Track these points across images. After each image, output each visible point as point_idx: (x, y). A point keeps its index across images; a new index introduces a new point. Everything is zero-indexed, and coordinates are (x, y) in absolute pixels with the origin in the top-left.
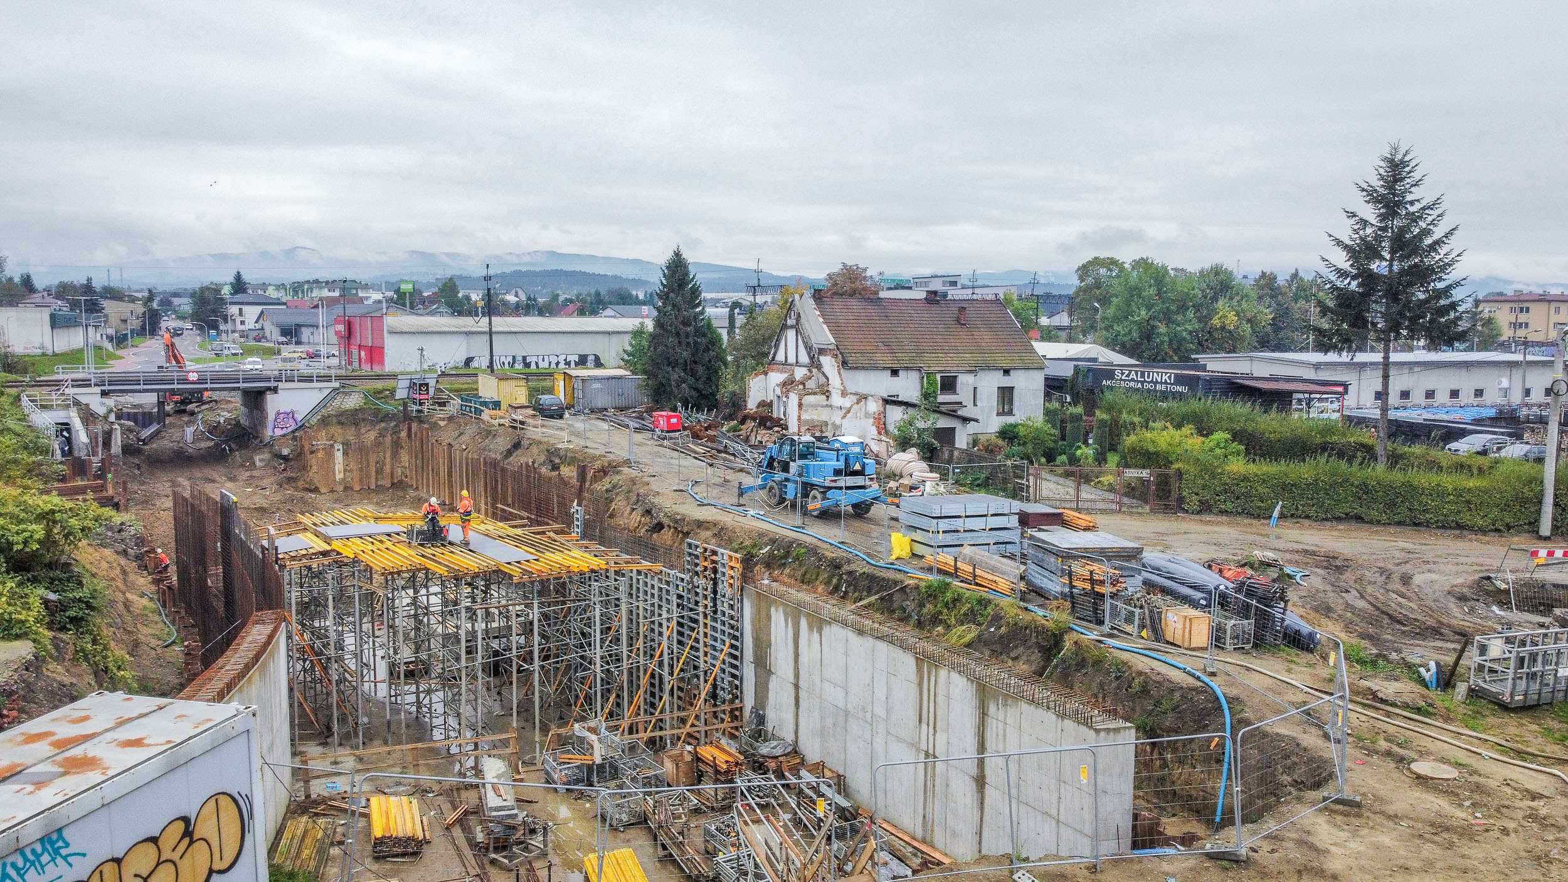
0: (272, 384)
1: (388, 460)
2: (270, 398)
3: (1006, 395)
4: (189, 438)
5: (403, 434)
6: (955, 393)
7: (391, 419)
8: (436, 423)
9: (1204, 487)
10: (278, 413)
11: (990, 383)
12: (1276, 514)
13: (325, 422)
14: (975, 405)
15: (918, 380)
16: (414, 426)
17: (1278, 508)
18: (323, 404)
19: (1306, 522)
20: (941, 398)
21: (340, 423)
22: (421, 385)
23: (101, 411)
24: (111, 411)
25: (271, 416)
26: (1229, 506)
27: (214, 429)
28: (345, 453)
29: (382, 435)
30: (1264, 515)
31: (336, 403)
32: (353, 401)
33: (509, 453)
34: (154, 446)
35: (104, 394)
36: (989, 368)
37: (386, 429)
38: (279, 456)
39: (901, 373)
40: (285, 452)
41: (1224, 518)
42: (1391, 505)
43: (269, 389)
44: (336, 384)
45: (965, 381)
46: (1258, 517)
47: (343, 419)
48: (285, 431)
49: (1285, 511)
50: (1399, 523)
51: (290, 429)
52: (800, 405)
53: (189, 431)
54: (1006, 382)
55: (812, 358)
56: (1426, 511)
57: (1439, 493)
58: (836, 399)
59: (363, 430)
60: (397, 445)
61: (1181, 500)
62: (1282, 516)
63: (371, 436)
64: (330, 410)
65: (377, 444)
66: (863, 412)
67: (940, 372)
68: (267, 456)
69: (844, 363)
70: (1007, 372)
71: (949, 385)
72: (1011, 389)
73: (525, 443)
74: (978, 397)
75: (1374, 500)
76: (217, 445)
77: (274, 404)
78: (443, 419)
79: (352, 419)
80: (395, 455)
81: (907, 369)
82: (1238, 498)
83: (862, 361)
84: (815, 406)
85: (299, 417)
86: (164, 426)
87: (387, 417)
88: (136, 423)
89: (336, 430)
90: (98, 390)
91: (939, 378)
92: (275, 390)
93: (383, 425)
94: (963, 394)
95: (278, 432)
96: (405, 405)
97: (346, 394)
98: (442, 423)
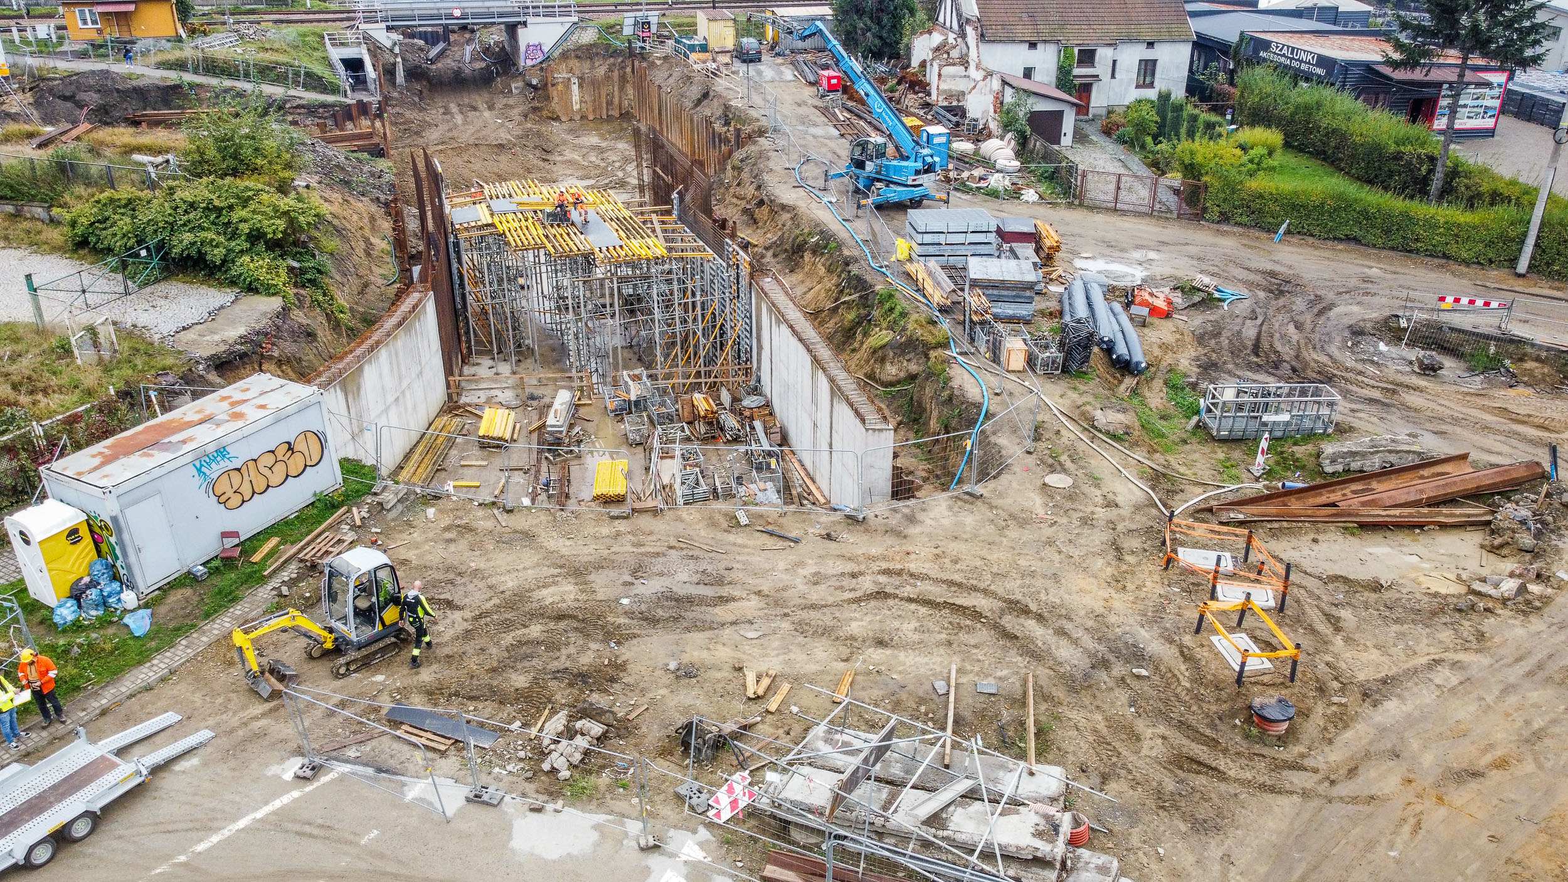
0: (522, 19)
1: (616, 93)
2: (521, 31)
3: (1148, 69)
4: (468, 58)
5: (629, 70)
6: (1093, 66)
7: (619, 55)
8: (653, 62)
9: (1225, 200)
10: (529, 46)
11: (1130, 56)
12: (1282, 230)
13: (565, 56)
14: (1113, 76)
15: (1056, 54)
16: (636, 63)
17: (1285, 226)
18: (564, 38)
19: (1311, 240)
20: (1077, 71)
21: (577, 57)
22: (643, 23)
23: (388, 44)
24: (395, 44)
25: (522, 49)
26: (1245, 219)
27: (487, 50)
28: (581, 86)
29: (610, 70)
30: (1271, 230)
31: (574, 38)
32: (588, 36)
33: (699, 102)
34: (439, 65)
35: (389, 28)
36: (1131, 40)
37: (614, 65)
38: (530, 85)
39: (1039, 46)
40: (534, 82)
41: (1240, 229)
42: (1387, 232)
43: (519, 23)
44: (576, 19)
45: (1104, 55)
46: (1269, 231)
47: (580, 53)
48: (534, 62)
49: (1292, 228)
50: (1393, 249)
51: (539, 60)
52: (940, 75)
53: (468, 49)
54: (1149, 54)
55: (961, 26)
56: (1417, 240)
57: (1431, 224)
58: (972, 71)
59: (597, 64)
60: (623, 79)
61: (1205, 210)
62: (1288, 232)
63: (601, 71)
64: (569, 45)
65: (608, 77)
66: (988, 89)
67: (1079, 45)
68: (520, 84)
69: (982, 35)
70: (1151, 45)
71: (1088, 57)
72: (1155, 62)
73: (712, 94)
74: (1117, 70)
75: (1373, 227)
76: (488, 66)
77: (525, 37)
78: (659, 58)
79: (586, 53)
80: (622, 89)
81: (1045, 42)
82: (1253, 213)
83: (1001, 34)
84: (954, 77)
85: (546, 49)
86: (449, 44)
87: (615, 53)
88: (427, 43)
89: (574, 63)
90: (383, 25)
91: (1076, 50)
92: (525, 24)
93: (612, 60)
94: (1101, 67)
95: (529, 63)
96: (630, 42)
97: (582, 28)
98: (658, 62)
